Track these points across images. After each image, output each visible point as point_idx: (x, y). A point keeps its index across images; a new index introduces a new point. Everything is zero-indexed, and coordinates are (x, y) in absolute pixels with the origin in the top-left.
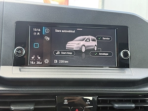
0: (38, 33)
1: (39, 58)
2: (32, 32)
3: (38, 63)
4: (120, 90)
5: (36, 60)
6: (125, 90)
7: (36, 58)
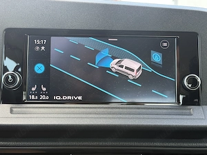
0: (43, 48)
1: (44, 89)
2: (33, 45)
3: (43, 97)
4: (182, 144)
5: (39, 92)
6: (191, 145)
7: (39, 89)
